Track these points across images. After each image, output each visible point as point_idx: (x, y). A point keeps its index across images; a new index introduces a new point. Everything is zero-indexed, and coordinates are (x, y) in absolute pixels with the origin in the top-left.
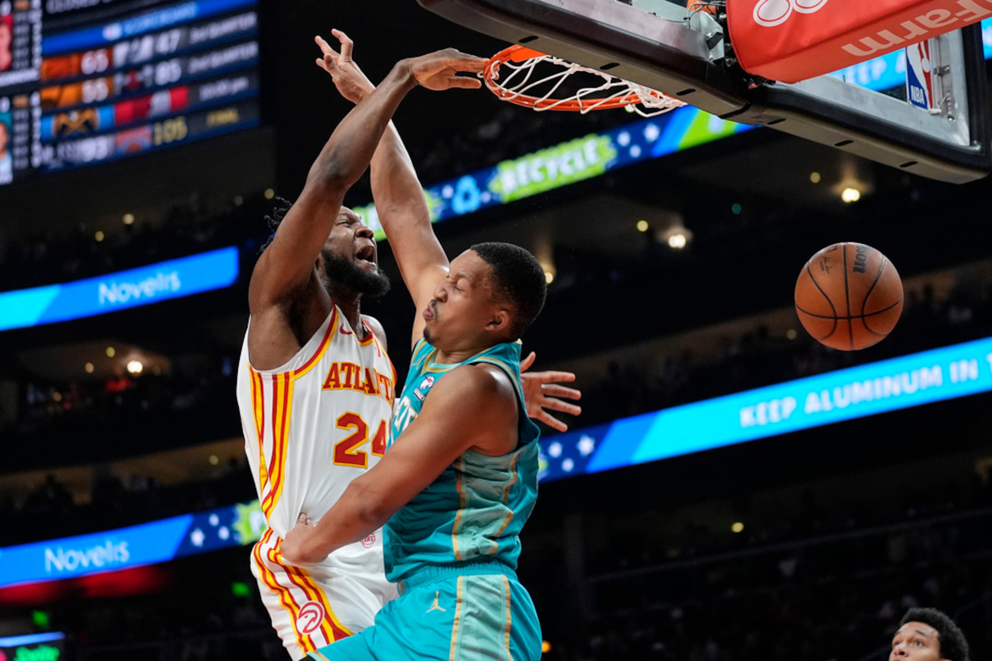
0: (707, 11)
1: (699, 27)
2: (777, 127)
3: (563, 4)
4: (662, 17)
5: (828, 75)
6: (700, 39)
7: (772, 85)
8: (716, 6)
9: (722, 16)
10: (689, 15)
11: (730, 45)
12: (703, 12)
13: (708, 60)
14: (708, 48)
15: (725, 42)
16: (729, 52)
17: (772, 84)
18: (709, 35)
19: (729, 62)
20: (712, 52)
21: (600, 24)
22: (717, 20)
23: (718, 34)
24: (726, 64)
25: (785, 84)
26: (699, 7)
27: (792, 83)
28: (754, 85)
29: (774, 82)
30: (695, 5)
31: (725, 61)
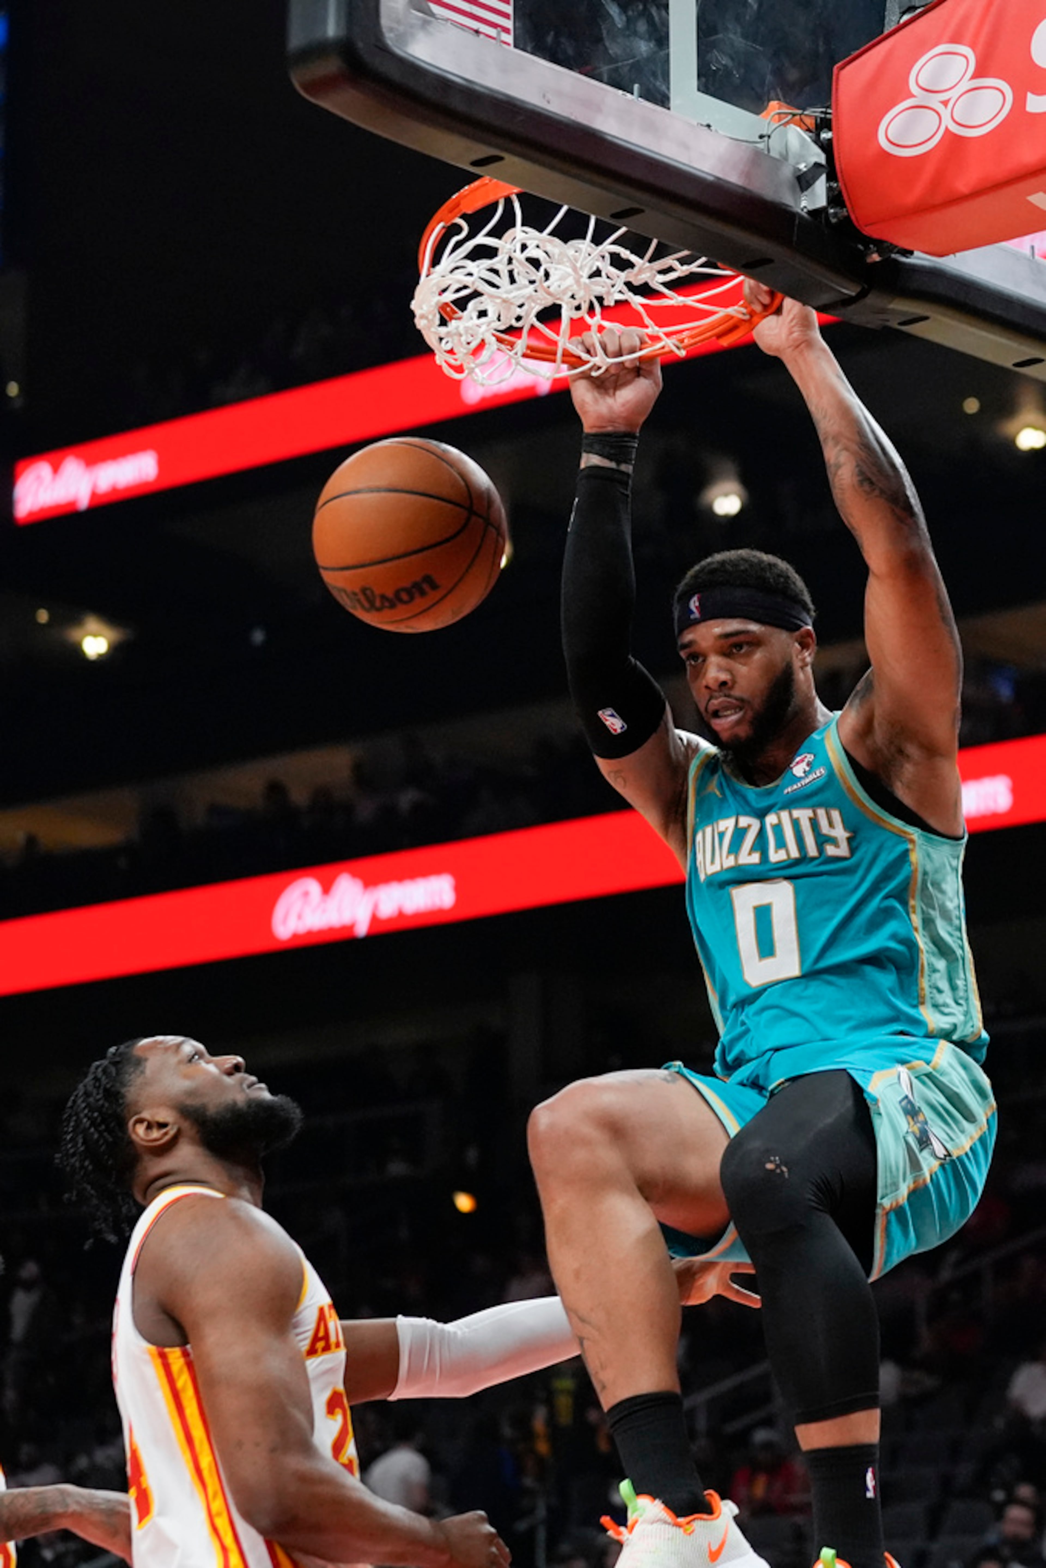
0: (800, 126)
1: (784, 152)
2: (915, 329)
3: (549, 102)
4: (721, 132)
5: (1003, 244)
6: (787, 173)
7: (907, 257)
8: (816, 117)
9: (825, 135)
10: (768, 130)
11: (837, 186)
12: (792, 126)
13: (799, 211)
14: (798, 189)
15: (829, 179)
16: (835, 198)
17: (908, 255)
18: (802, 167)
19: (835, 215)
20: (806, 196)
21: (609, 138)
22: (817, 141)
23: (817, 165)
24: (829, 219)
25: (928, 257)
26: (786, 117)
27: (941, 255)
28: (876, 257)
29: (911, 253)
30: (779, 114)
31: (827, 213)
